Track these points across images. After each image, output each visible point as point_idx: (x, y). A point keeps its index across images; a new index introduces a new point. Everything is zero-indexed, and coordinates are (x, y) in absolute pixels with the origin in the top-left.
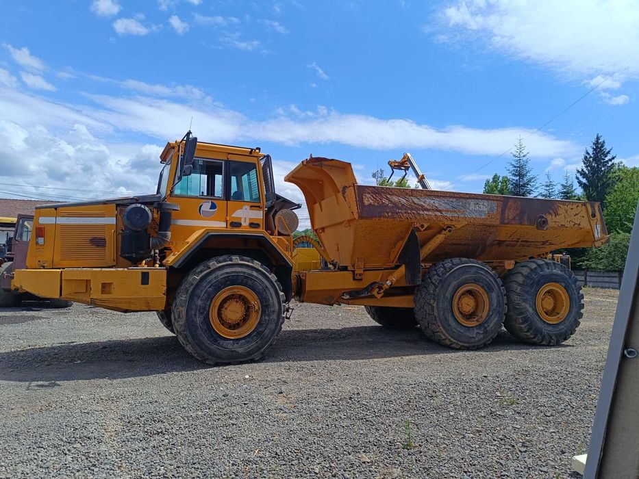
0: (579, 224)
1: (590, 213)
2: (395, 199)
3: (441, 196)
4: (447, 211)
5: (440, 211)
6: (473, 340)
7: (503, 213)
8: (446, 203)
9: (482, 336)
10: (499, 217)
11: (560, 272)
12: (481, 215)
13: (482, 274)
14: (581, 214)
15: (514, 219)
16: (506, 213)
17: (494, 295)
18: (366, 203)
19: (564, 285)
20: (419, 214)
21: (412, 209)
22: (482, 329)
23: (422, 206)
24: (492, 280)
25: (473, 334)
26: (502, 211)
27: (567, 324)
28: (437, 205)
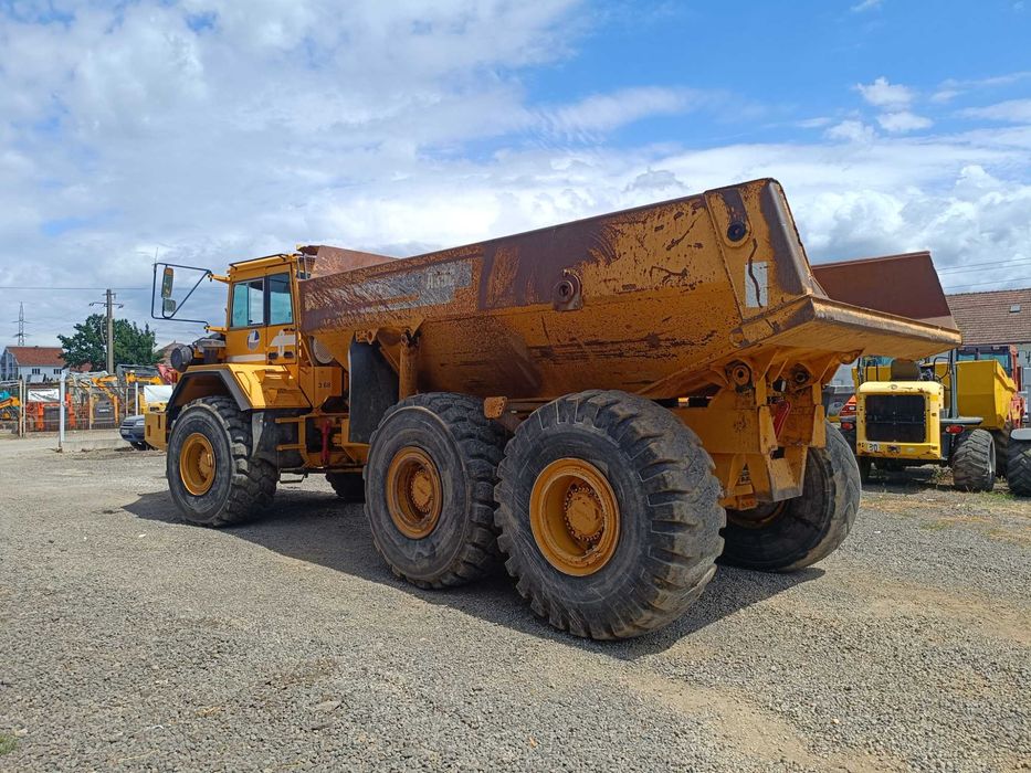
0: (684, 273)
1: (724, 227)
2: (336, 293)
3: (387, 273)
4: (394, 301)
5: (384, 303)
6: (411, 566)
7: (484, 282)
8: (393, 285)
9: (426, 563)
10: (476, 295)
11: (593, 429)
12: (443, 298)
13: (428, 428)
14: (690, 239)
15: (504, 294)
16: (490, 281)
17: (447, 476)
18: (308, 307)
19: (605, 467)
20: (359, 314)
21: (352, 307)
22: (429, 548)
23: (363, 298)
24: (445, 441)
25: (410, 553)
26: (481, 279)
27: (609, 584)
28: (380, 292)
